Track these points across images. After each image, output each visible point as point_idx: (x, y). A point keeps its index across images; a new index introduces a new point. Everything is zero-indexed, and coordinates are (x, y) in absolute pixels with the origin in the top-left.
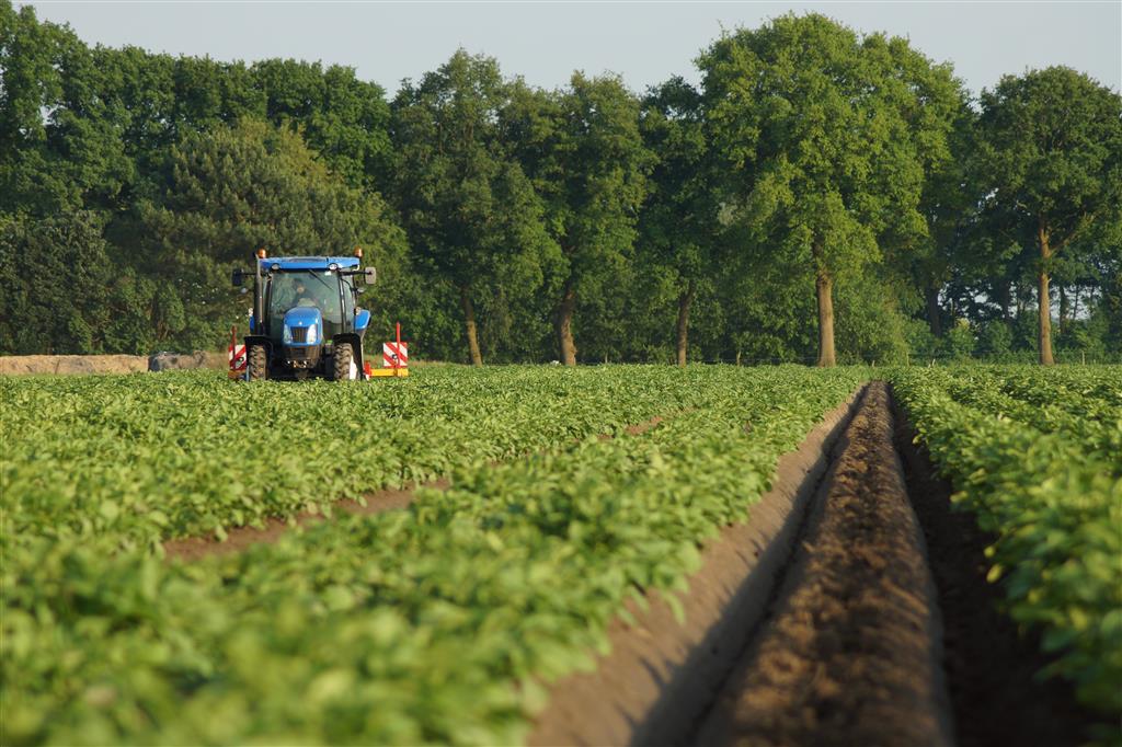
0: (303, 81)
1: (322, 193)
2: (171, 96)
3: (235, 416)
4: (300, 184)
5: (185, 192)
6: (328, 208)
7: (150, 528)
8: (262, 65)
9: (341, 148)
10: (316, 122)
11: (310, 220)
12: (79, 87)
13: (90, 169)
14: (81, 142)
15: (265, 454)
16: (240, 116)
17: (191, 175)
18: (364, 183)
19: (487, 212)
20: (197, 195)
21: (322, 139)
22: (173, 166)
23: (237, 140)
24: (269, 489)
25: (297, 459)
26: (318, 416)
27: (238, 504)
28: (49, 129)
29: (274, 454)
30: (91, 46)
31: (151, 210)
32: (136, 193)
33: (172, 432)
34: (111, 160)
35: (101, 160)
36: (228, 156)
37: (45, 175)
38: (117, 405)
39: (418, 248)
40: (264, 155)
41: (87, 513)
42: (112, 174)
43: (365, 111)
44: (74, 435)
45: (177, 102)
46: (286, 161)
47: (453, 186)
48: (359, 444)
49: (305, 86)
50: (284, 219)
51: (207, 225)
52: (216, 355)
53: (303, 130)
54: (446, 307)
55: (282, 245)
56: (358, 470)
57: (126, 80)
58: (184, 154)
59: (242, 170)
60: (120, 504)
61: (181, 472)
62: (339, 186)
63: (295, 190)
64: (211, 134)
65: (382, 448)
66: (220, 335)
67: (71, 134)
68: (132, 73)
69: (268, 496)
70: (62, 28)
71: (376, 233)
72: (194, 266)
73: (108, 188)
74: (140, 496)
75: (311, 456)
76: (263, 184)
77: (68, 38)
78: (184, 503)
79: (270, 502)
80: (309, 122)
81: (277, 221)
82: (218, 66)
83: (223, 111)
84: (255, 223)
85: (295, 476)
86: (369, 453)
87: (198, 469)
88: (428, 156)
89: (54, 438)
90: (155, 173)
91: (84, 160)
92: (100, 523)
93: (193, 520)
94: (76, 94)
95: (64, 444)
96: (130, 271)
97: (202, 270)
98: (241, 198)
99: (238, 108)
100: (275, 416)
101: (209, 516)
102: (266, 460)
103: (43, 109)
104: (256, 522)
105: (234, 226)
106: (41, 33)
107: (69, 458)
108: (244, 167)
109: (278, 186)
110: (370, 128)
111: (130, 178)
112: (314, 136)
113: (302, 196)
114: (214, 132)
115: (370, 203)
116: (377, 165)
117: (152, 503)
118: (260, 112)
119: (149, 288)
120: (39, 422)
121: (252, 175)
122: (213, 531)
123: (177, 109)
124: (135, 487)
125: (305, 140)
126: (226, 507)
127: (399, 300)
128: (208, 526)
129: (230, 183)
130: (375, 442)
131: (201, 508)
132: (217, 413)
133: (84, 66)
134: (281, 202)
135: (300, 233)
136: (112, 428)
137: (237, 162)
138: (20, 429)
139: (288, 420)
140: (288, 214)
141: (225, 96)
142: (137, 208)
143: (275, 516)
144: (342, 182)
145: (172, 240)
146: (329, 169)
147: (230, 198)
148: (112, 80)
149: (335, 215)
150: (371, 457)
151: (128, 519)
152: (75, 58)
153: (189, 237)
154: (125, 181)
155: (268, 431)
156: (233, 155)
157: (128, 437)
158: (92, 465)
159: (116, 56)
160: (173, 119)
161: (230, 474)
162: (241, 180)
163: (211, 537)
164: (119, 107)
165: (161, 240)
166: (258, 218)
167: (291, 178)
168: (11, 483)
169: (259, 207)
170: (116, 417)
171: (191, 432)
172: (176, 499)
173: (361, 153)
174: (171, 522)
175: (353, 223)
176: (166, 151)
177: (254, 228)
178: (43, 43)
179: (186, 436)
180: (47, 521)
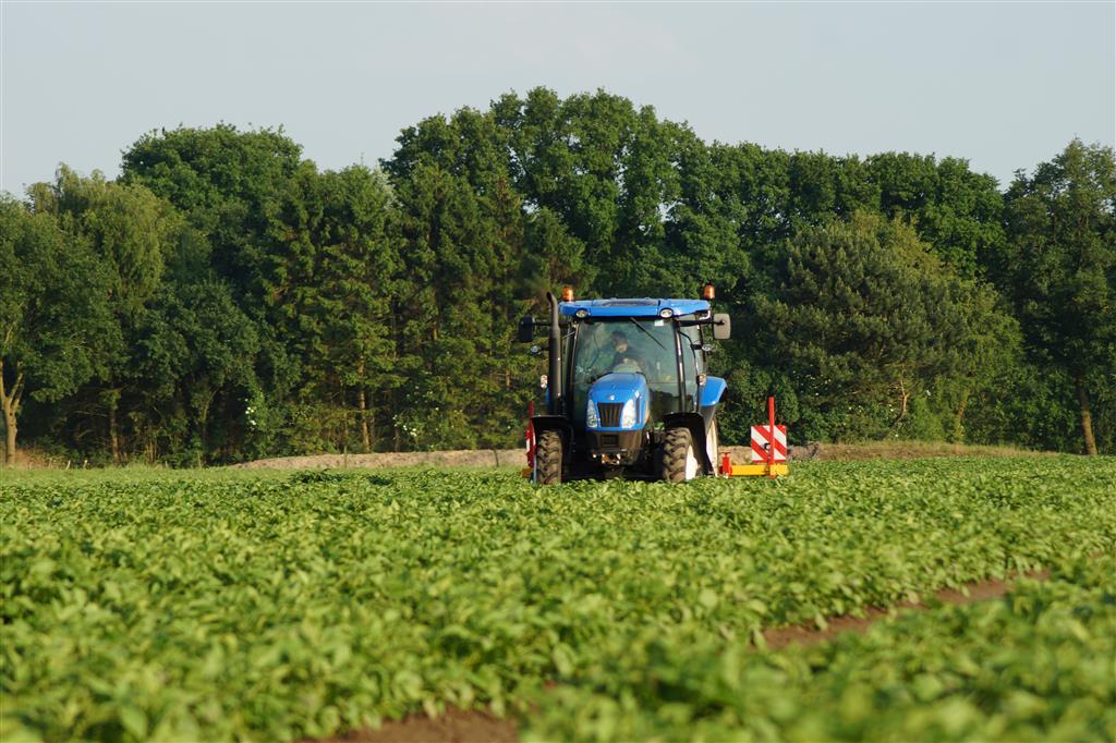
0: (916, 175)
1: (935, 284)
2: (786, 191)
3: (841, 506)
4: (913, 275)
5: (799, 285)
6: (940, 298)
7: (749, 617)
8: (876, 159)
9: (954, 240)
10: (929, 214)
11: (923, 311)
12: (696, 183)
13: (707, 263)
14: (697, 237)
15: (866, 544)
16: (854, 209)
17: (805, 268)
18: (977, 274)
19: (1102, 302)
20: (810, 288)
21: (935, 231)
22: (788, 260)
23: (850, 233)
24: (869, 578)
25: (898, 548)
26: (924, 506)
27: (838, 593)
28: (668, 225)
29: (875, 543)
30: (709, 144)
31: (766, 303)
32: (751, 286)
33: (777, 522)
34: (727, 255)
35: (717, 254)
36: (841, 249)
37: (663, 271)
38: (726, 496)
39: (1031, 339)
40: (877, 248)
41: (686, 601)
42: (728, 268)
43: (978, 202)
44: (682, 524)
45: (792, 197)
46: (899, 253)
47: (1067, 276)
48: (962, 534)
49: (918, 179)
50: (897, 311)
51: (820, 317)
52: (830, 445)
53: (917, 222)
54: (1061, 397)
55: (895, 336)
56: (960, 560)
57: (742, 176)
58: (798, 248)
59: (856, 263)
60: (719, 593)
61: (780, 561)
62: (952, 277)
63: (907, 282)
64: (824, 227)
65: (985, 538)
66: (833, 426)
67: (689, 230)
68: (748, 169)
69: (869, 586)
70: (680, 126)
71: (989, 324)
72: (807, 359)
73: (724, 282)
74: (739, 584)
75: (912, 545)
76: (876, 277)
77: (686, 136)
78: (784, 592)
79: (871, 591)
80: (922, 214)
81: (890, 313)
82: (831, 161)
83: (837, 205)
84: (867, 315)
85: (895, 565)
86: (972, 543)
87: (798, 559)
88: (1042, 246)
89: (662, 527)
90: (770, 267)
91: (701, 255)
92: (699, 611)
93: (793, 609)
94: (694, 191)
95: (670, 534)
96: (745, 364)
97: (816, 362)
98: (854, 291)
99: (851, 201)
100: (880, 506)
101: (809, 605)
102: (867, 550)
103: (661, 206)
104: (857, 612)
105: (847, 318)
106: (660, 132)
107: (676, 548)
108: (857, 260)
109: (890, 278)
110: (984, 219)
111: (745, 272)
112: (926, 228)
113: (915, 288)
114: (828, 226)
115: (983, 294)
116: (991, 256)
117: (751, 591)
118: (873, 206)
119: (764, 379)
120: (649, 512)
121: (865, 268)
122: (812, 620)
123: (792, 204)
124: (734, 576)
125: (918, 232)
126: (827, 596)
127: (1013, 390)
128: (808, 616)
129: (843, 276)
130: (977, 533)
131: (801, 598)
132: (824, 503)
133: (702, 164)
134: (894, 294)
135: (912, 324)
136: (719, 518)
137: (850, 255)
138: (631, 519)
139: (894, 510)
140: (901, 306)
141: (839, 190)
142: (752, 301)
143: (876, 606)
144: (955, 274)
145: (786, 333)
146: (942, 260)
147: (843, 291)
148: (728, 176)
149: (948, 307)
150: (974, 548)
151: (726, 607)
152: (693, 155)
153: (804, 329)
154: (741, 275)
155: (871, 521)
156: (846, 248)
157: (734, 527)
158: (697, 554)
159: (733, 153)
160: (787, 213)
161: (830, 563)
162: (853, 272)
163: (811, 627)
164: (735, 202)
165: (776, 333)
166: (870, 310)
167: (903, 271)
168: (612, 572)
169: (871, 299)
170: (723, 508)
171: (796, 521)
172: (776, 588)
173: (974, 244)
174: (770, 610)
175: (965, 314)
176: (781, 245)
177: (866, 320)
178: (662, 141)
179: (790, 526)
180: (647, 609)
